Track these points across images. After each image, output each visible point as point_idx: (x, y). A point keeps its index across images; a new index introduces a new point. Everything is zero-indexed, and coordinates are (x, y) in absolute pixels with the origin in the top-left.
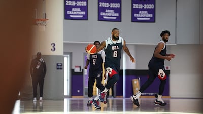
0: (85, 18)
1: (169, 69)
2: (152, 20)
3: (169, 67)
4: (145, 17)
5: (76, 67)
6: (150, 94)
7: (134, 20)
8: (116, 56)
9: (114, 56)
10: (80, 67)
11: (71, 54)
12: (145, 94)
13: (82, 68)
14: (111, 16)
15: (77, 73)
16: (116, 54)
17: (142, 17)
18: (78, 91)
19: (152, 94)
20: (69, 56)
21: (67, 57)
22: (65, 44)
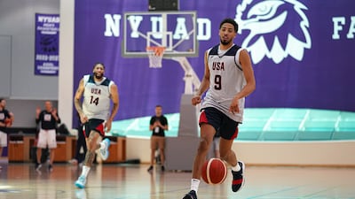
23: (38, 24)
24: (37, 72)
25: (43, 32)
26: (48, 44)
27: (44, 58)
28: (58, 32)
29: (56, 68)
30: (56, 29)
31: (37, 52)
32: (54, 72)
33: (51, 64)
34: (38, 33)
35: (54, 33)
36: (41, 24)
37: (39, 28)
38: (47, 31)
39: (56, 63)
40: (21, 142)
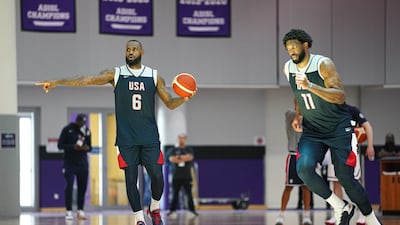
1: (263, 144)
2: (225, 32)
3: (264, 139)
4: (207, 25)
5: (50, 140)
6: (220, 200)
7: (183, 31)
8: (139, 108)
9: (135, 108)
12: (210, 200)
14: (129, 23)
16: (139, 103)
17: (201, 26)
18: (56, 196)
19: (225, 200)
20: (32, 115)
21: (30, 117)
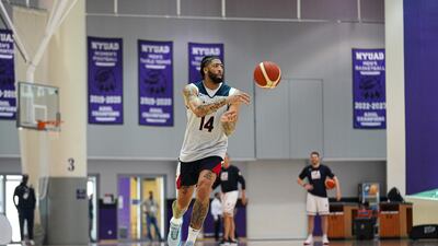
0: (119, 121)
5: (106, 195)
10: (112, 196)
11: (98, 176)
13: (115, 197)
15: (108, 206)
18: (110, 232)
20: (94, 179)
22: (89, 161)
23: (356, 62)
24: (357, 125)
25: (362, 73)
26: (369, 88)
27: (366, 106)
28: (383, 73)
29: (382, 119)
30: (379, 68)
31: (356, 99)
32: (379, 124)
33: (375, 114)
34: (356, 74)
35: (378, 73)
36: (360, 63)
37: (357, 68)
38: (369, 70)
39: (382, 113)
40: (341, 213)
